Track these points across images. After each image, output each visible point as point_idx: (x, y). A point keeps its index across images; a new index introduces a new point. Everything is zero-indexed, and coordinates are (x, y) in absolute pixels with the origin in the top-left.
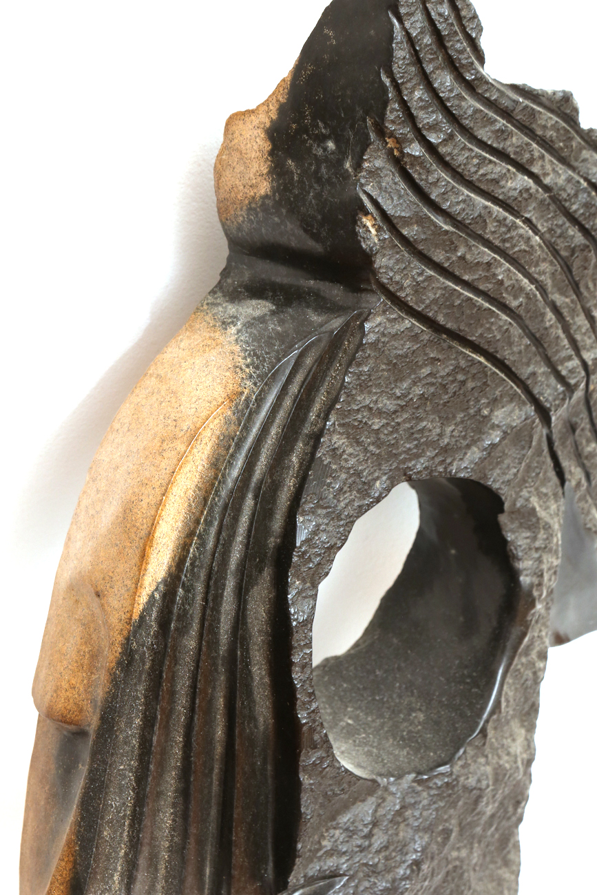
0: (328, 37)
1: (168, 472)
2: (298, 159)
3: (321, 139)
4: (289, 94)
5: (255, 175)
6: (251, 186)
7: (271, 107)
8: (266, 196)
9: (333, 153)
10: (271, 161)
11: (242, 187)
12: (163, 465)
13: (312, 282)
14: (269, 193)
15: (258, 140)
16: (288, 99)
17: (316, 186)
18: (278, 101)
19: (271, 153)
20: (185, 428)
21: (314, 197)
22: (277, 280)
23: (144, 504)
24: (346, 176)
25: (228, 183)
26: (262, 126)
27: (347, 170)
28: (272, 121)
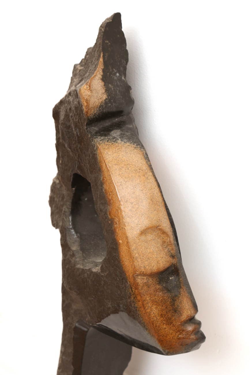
0: (107, 43)
1: (154, 182)
2: (111, 83)
3: (115, 74)
4: (104, 65)
5: (101, 94)
6: (100, 99)
7: (100, 71)
8: (106, 99)
9: (119, 76)
10: (105, 88)
11: (97, 100)
12: (151, 181)
13: (117, 119)
14: (107, 98)
15: (100, 83)
16: (104, 67)
17: (118, 89)
18: (101, 69)
19: (104, 85)
20: (145, 169)
21: (119, 92)
23: (155, 194)
24: (124, 81)
25: (93, 102)
26: (100, 78)
27: (123, 80)
28: (102, 76)
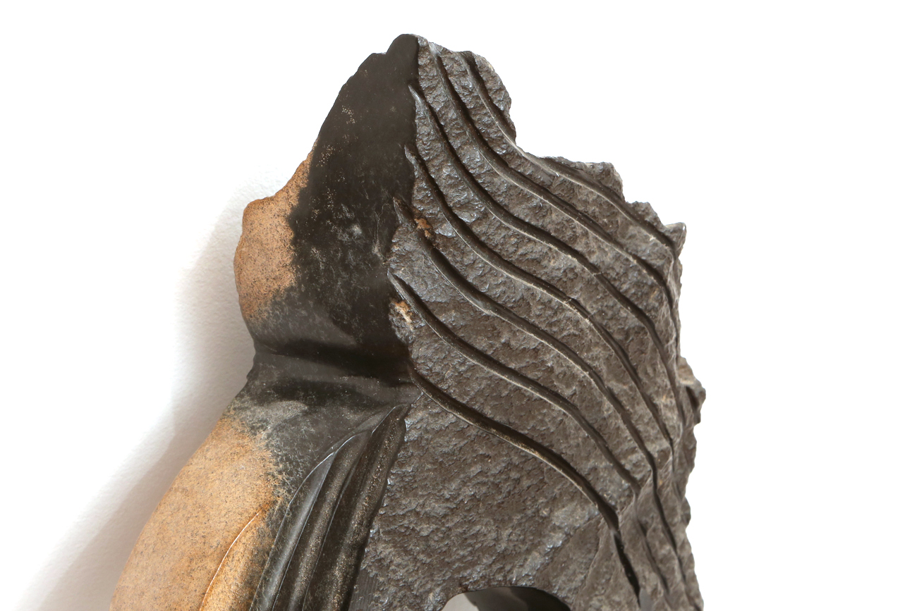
0: (347, 117)
1: (198, 594)
2: (323, 246)
3: (346, 224)
4: (308, 178)
5: (278, 266)
6: (274, 279)
7: (291, 194)
8: (291, 289)
9: (359, 238)
10: (295, 251)
11: (265, 280)
12: (192, 586)
13: (346, 378)
14: (294, 285)
15: (279, 229)
16: (308, 184)
17: (343, 274)
18: (297, 186)
19: (294, 242)
20: (215, 544)
21: (342, 287)
22: (309, 379)
24: (374, 262)
25: (250, 277)
26: (283, 214)
27: (376, 255)
28: (293, 208)
